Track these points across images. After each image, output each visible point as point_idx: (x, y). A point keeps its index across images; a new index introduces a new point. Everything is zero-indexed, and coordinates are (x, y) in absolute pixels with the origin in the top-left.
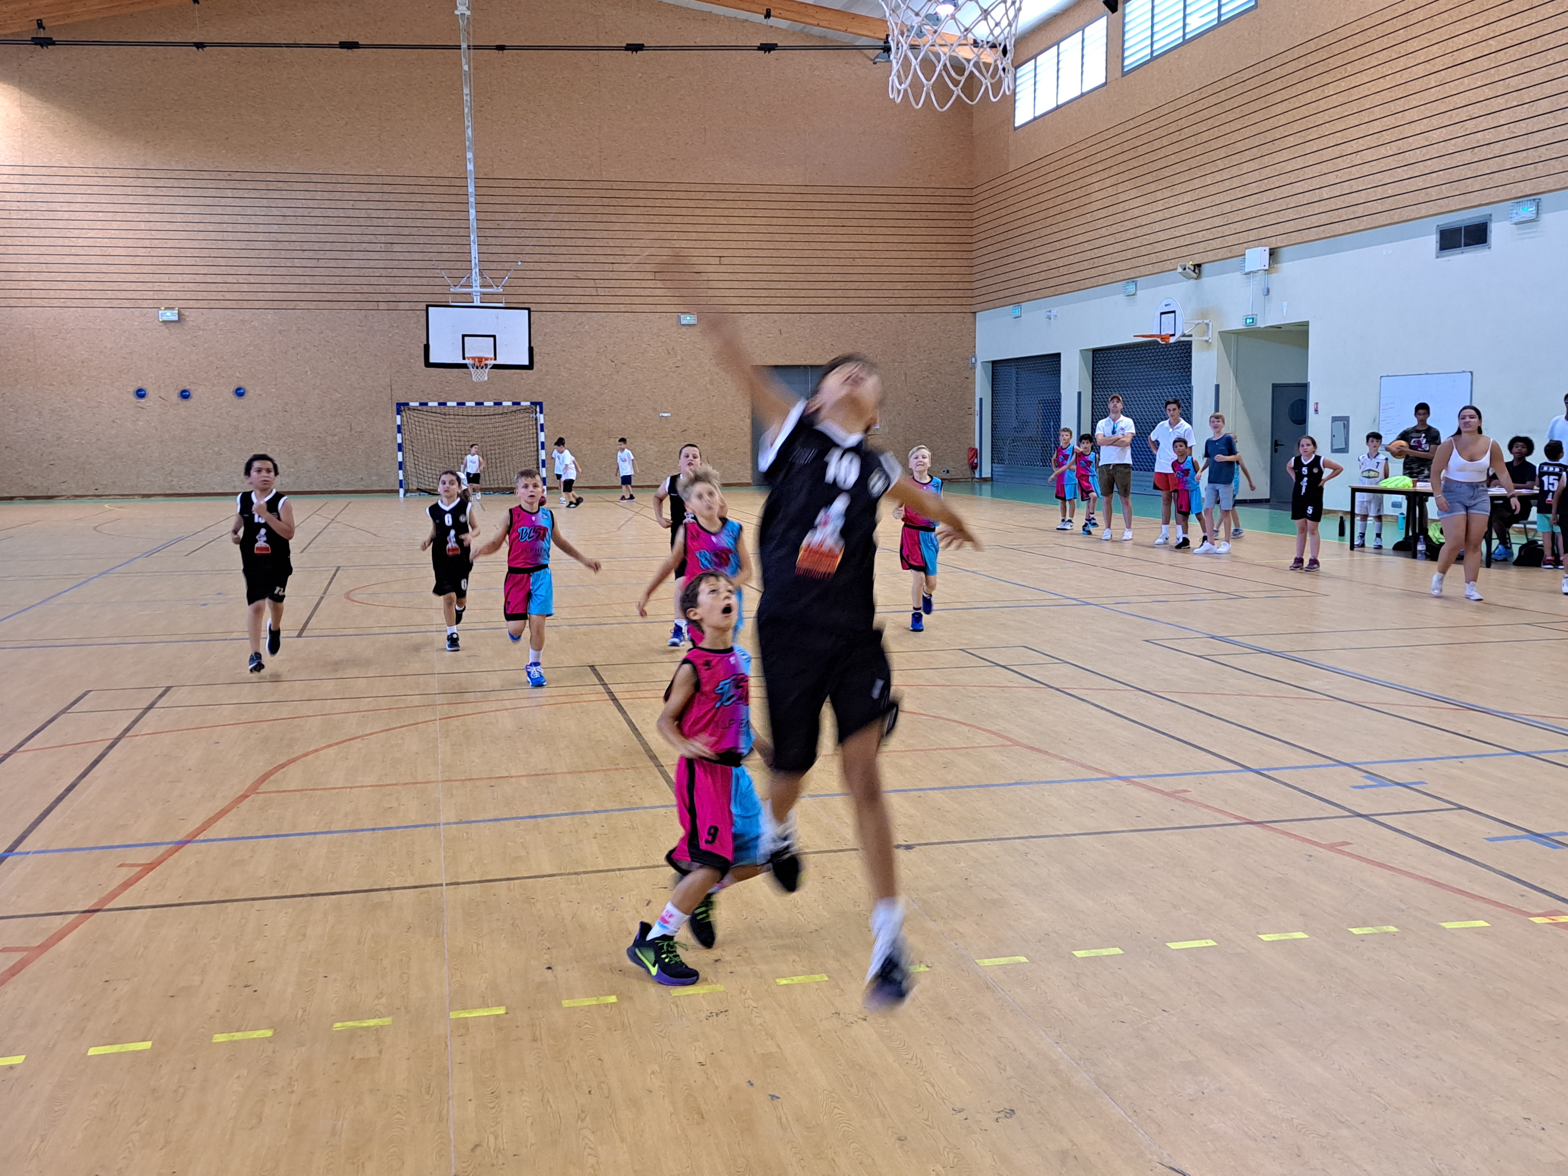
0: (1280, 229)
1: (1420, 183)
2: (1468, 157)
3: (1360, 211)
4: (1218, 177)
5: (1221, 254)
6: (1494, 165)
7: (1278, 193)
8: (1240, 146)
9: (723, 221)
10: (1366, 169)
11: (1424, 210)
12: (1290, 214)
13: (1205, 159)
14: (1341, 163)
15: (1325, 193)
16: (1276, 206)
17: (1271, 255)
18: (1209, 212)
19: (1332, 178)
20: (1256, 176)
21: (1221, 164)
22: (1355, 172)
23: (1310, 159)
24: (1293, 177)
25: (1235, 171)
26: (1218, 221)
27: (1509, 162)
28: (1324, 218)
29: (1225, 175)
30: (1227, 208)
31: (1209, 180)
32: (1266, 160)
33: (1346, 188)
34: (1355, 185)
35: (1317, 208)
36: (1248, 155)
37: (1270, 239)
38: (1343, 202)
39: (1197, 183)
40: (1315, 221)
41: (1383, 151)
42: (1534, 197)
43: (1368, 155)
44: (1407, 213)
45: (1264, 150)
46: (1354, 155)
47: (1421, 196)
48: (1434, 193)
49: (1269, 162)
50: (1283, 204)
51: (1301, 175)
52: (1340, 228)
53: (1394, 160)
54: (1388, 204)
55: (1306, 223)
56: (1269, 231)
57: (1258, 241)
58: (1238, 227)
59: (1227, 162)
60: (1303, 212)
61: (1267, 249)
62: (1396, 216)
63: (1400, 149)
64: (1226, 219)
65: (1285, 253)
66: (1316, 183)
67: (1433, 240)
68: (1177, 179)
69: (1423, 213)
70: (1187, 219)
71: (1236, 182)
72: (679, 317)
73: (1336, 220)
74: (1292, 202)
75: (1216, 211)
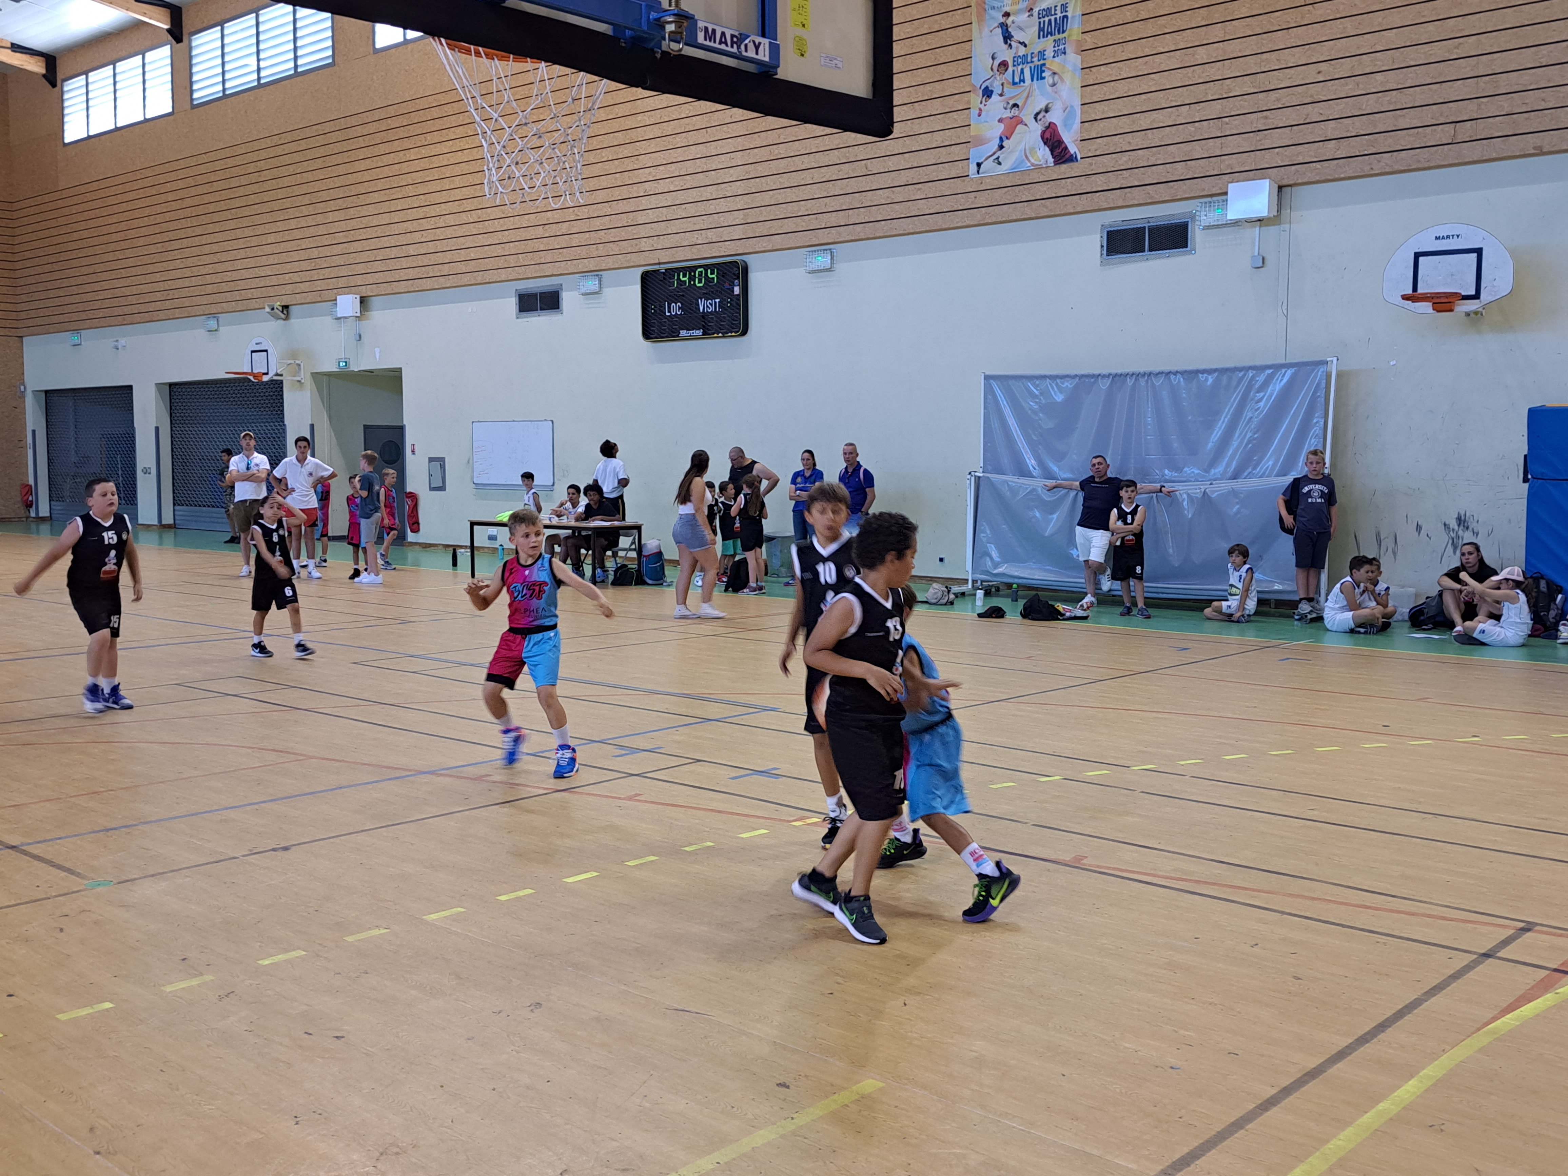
0: (370, 279)
1: (498, 250)
2: (539, 232)
3: (446, 269)
4: (303, 222)
5: (310, 297)
6: (563, 241)
7: (366, 245)
8: (324, 196)
10: (449, 232)
11: (504, 274)
12: (378, 266)
13: (287, 203)
14: (425, 224)
15: (412, 250)
16: (364, 257)
17: (361, 302)
18: (295, 256)
19: (417, 237)
20: (343, 226)
21: (305, 211)
22: (440, 234)
23: (396, 217)
24: (379, 232)
25: (320, 219)
26: (305, 265)
27: (575, 240)
28: (412, 273)
29: (310, 221)
30: (315, 253)
31: (293, 224)
32: (352, 212)
33: (431, 247)
34: (440, 246)
35: (404, 263)
36: (333, 205)
37: (360, 287)
38: (429, 259)
39: (281, 226)
40: (403, 275)
41: (464, 218)
42: (596, 273)
43: (451, 220)
44: (488, 277)
45: (349, 202)
46: (438, 218)
47: (501, 262)
48: (512, 261)
49: (355, 214)
50: (370, 256)
51: (388, 230)
52: (427, 284)
53: (474, 227)
54: (471, 266)
55: (396, 276)
56: (359, 280)
57: (348, 289)
58: (327, 273)
59: (311, 209)
60: (392, 264)
61: (358, 297)
62: (479, 277)
63: (479, 218)
64: (313, 264)
65: (375, 302)
66: (403, 240)
67: (512, 303)
68: (258, 220)
69: (503, 277)
70: (272, 260)
71: (322, 230)
73: (424, 276)
74: (381, 255)
75: (303, 255)
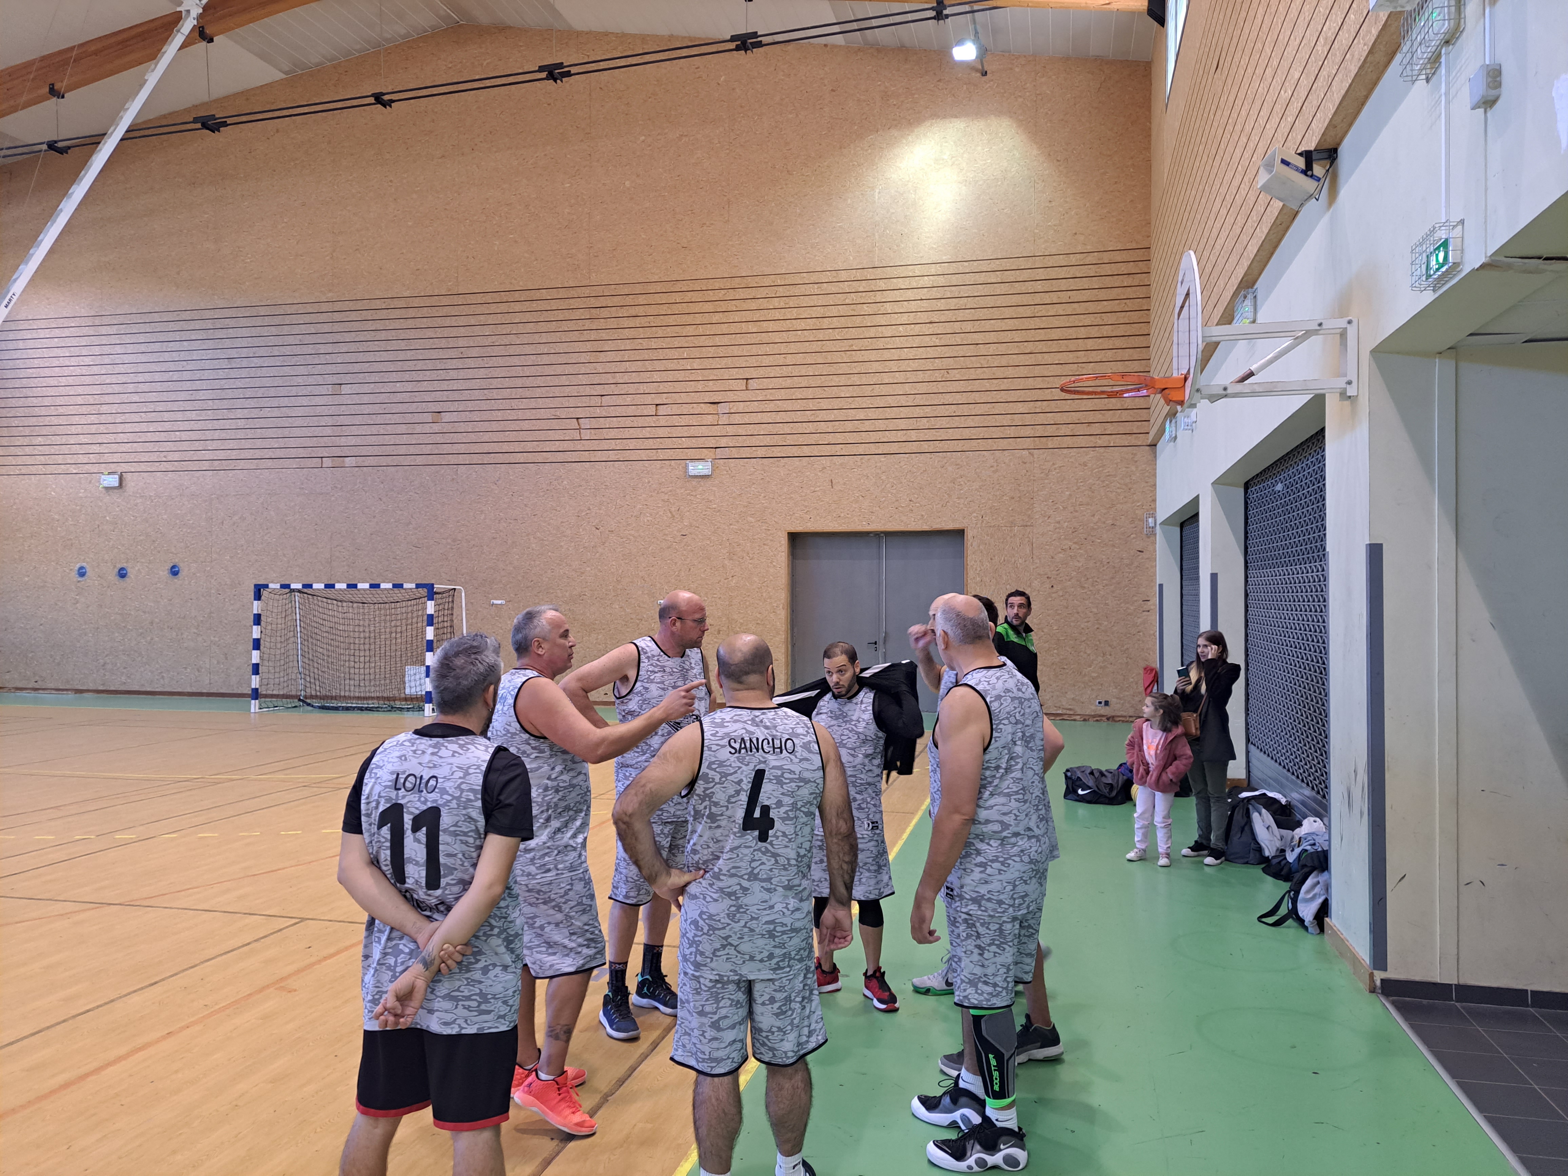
9: (752, 328)
72: (686, 466)
